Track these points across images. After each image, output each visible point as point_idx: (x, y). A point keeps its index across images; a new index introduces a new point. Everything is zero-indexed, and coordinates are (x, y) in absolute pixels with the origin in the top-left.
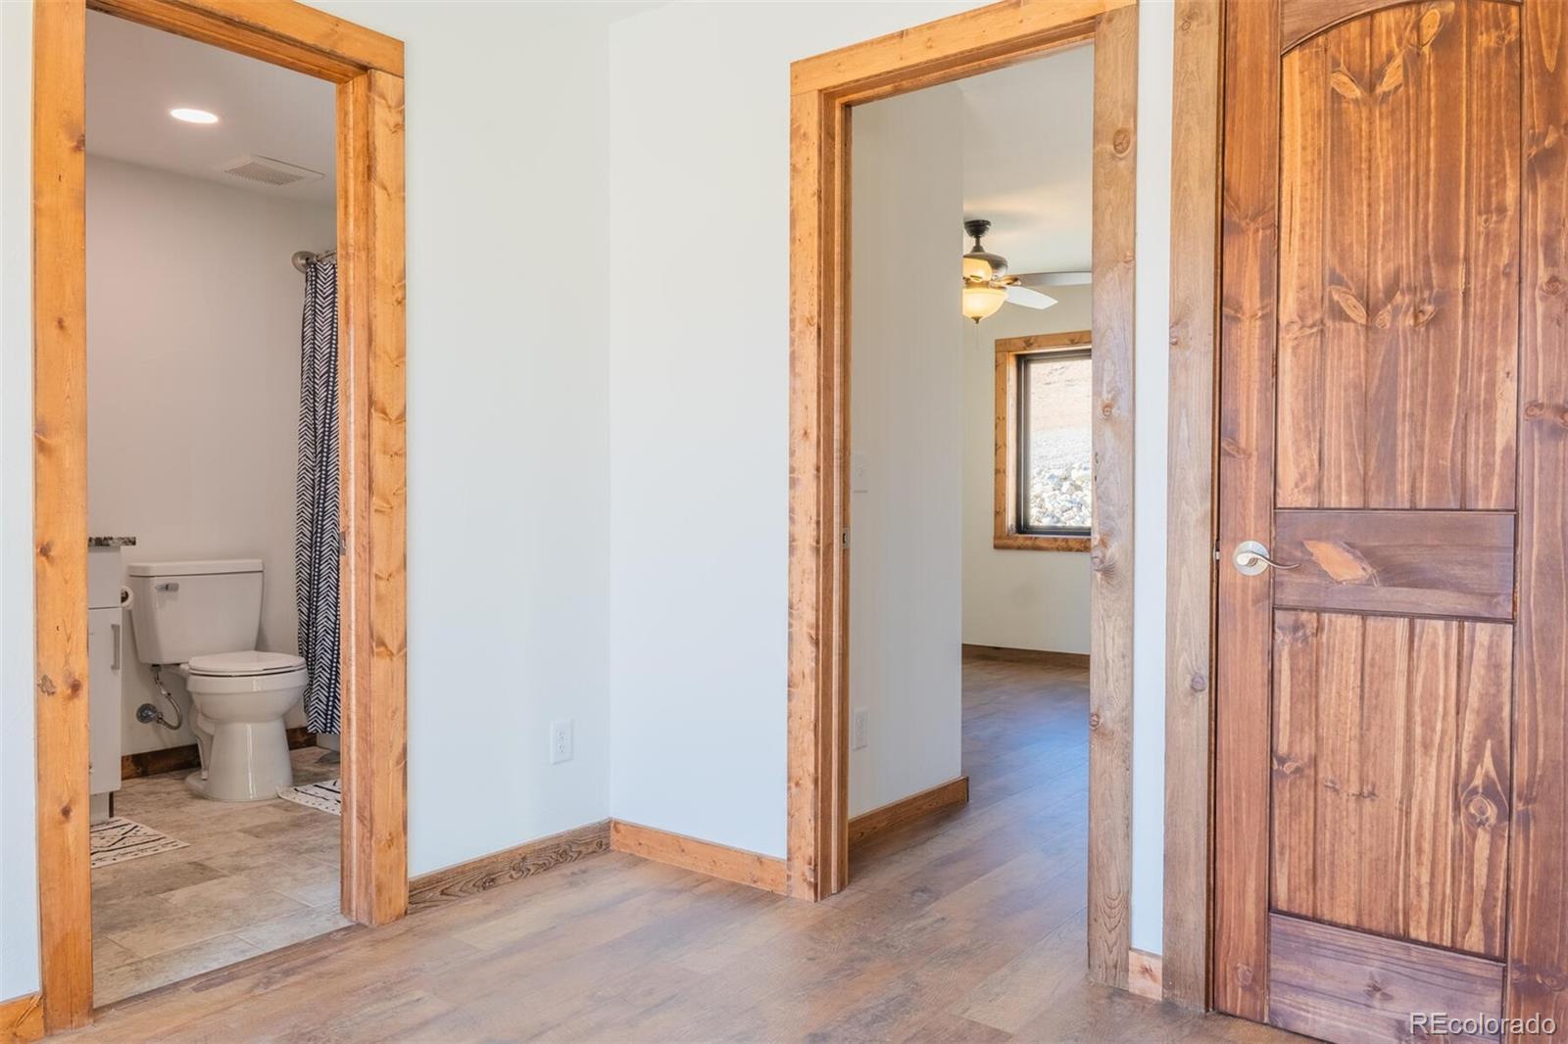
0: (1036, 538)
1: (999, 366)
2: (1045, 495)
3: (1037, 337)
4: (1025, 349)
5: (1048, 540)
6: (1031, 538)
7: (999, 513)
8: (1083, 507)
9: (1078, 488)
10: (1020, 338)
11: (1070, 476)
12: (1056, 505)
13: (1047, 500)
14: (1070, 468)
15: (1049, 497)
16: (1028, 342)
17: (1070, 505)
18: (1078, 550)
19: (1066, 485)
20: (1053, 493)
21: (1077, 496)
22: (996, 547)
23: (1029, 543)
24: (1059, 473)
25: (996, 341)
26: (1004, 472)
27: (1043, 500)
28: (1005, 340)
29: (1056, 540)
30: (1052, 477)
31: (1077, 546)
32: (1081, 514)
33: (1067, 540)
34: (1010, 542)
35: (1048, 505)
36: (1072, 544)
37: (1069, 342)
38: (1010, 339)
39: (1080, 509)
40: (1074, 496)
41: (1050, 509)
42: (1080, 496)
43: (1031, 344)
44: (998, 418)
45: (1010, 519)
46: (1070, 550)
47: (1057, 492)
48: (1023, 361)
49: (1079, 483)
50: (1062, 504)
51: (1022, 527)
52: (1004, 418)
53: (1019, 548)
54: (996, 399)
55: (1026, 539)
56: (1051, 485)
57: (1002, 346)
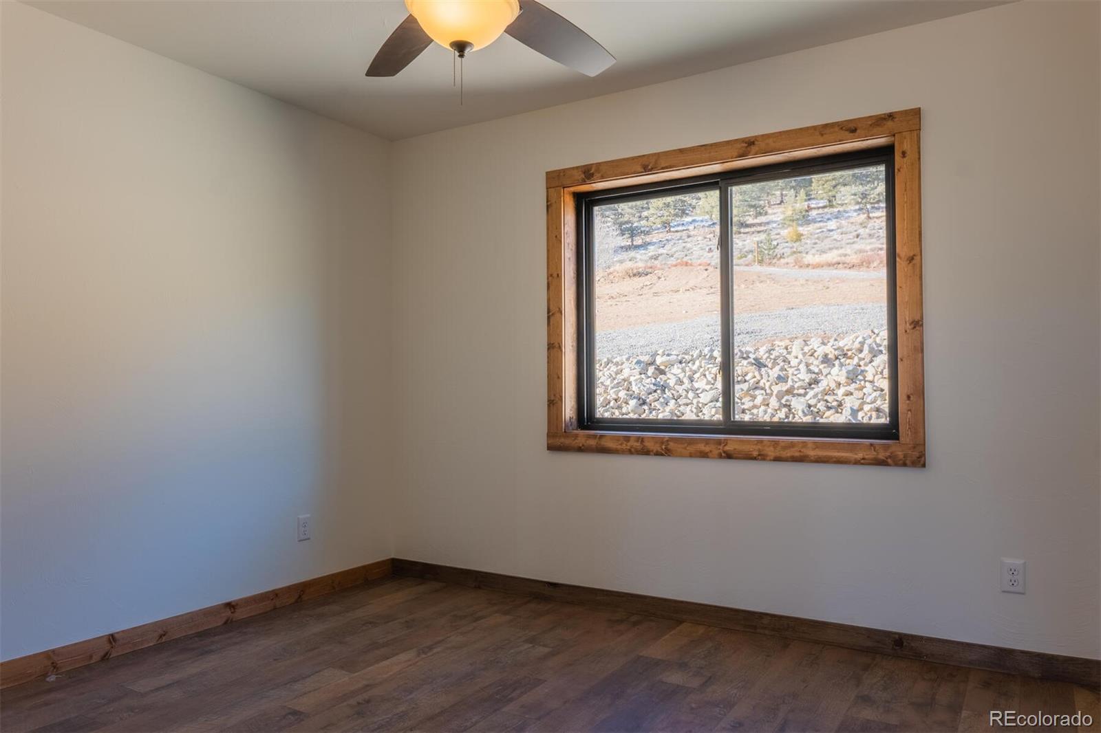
0: (601, 436)
1: (552, 208)
2: (632, 379)
3: (599, 164)
4: (583, 182)
5: (617, 439)
6: (595, 436)
7: (554, 402)
8: (666, 390)
9: (663, 372)
10: (577, 168)
11: (655, 361)
12: (642, 387)
13: (633, 384)
14: (655, 354)
15: (636, 380)
16: (588, 173)
17: (655, 388)
18: (658, 454)
19: (651, 370)
20: (639, 377)
21: (661, 379)
22: (551, 448)
23: (592, 442)
24: (646, 358)
25: (547, 173)
26: (560, 347)
27: (630, 383)
28: (559, 171)
29: (627, 439)
30: (639, 362)
31: (656, 448)
32: (665, 396)
33: (642, 440)
34: (567, 441)
35: (634, 388)
36: (649, 445)
37: (640, 169)
38: (564, 170)
39: (663, 392)
40: (658, 380)
41: (637, 391)
42: (663, 379)
43: (592, 175)
44: (550, 276)
45: (569, 409)
46: (646, 452)
47: (643, 376)
48: (586, 204)
49: (662, 367)
50: (648, 386)
51: (586, 419)
52: (559, 276)
53: (580, 450)
54: (548, 251)
55: (589, 437)
56: (638, 369)
57: (555, 180)
